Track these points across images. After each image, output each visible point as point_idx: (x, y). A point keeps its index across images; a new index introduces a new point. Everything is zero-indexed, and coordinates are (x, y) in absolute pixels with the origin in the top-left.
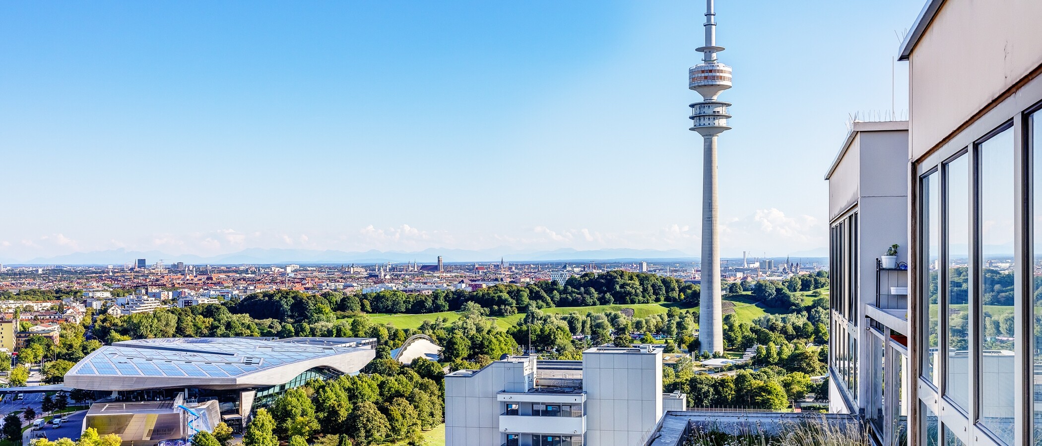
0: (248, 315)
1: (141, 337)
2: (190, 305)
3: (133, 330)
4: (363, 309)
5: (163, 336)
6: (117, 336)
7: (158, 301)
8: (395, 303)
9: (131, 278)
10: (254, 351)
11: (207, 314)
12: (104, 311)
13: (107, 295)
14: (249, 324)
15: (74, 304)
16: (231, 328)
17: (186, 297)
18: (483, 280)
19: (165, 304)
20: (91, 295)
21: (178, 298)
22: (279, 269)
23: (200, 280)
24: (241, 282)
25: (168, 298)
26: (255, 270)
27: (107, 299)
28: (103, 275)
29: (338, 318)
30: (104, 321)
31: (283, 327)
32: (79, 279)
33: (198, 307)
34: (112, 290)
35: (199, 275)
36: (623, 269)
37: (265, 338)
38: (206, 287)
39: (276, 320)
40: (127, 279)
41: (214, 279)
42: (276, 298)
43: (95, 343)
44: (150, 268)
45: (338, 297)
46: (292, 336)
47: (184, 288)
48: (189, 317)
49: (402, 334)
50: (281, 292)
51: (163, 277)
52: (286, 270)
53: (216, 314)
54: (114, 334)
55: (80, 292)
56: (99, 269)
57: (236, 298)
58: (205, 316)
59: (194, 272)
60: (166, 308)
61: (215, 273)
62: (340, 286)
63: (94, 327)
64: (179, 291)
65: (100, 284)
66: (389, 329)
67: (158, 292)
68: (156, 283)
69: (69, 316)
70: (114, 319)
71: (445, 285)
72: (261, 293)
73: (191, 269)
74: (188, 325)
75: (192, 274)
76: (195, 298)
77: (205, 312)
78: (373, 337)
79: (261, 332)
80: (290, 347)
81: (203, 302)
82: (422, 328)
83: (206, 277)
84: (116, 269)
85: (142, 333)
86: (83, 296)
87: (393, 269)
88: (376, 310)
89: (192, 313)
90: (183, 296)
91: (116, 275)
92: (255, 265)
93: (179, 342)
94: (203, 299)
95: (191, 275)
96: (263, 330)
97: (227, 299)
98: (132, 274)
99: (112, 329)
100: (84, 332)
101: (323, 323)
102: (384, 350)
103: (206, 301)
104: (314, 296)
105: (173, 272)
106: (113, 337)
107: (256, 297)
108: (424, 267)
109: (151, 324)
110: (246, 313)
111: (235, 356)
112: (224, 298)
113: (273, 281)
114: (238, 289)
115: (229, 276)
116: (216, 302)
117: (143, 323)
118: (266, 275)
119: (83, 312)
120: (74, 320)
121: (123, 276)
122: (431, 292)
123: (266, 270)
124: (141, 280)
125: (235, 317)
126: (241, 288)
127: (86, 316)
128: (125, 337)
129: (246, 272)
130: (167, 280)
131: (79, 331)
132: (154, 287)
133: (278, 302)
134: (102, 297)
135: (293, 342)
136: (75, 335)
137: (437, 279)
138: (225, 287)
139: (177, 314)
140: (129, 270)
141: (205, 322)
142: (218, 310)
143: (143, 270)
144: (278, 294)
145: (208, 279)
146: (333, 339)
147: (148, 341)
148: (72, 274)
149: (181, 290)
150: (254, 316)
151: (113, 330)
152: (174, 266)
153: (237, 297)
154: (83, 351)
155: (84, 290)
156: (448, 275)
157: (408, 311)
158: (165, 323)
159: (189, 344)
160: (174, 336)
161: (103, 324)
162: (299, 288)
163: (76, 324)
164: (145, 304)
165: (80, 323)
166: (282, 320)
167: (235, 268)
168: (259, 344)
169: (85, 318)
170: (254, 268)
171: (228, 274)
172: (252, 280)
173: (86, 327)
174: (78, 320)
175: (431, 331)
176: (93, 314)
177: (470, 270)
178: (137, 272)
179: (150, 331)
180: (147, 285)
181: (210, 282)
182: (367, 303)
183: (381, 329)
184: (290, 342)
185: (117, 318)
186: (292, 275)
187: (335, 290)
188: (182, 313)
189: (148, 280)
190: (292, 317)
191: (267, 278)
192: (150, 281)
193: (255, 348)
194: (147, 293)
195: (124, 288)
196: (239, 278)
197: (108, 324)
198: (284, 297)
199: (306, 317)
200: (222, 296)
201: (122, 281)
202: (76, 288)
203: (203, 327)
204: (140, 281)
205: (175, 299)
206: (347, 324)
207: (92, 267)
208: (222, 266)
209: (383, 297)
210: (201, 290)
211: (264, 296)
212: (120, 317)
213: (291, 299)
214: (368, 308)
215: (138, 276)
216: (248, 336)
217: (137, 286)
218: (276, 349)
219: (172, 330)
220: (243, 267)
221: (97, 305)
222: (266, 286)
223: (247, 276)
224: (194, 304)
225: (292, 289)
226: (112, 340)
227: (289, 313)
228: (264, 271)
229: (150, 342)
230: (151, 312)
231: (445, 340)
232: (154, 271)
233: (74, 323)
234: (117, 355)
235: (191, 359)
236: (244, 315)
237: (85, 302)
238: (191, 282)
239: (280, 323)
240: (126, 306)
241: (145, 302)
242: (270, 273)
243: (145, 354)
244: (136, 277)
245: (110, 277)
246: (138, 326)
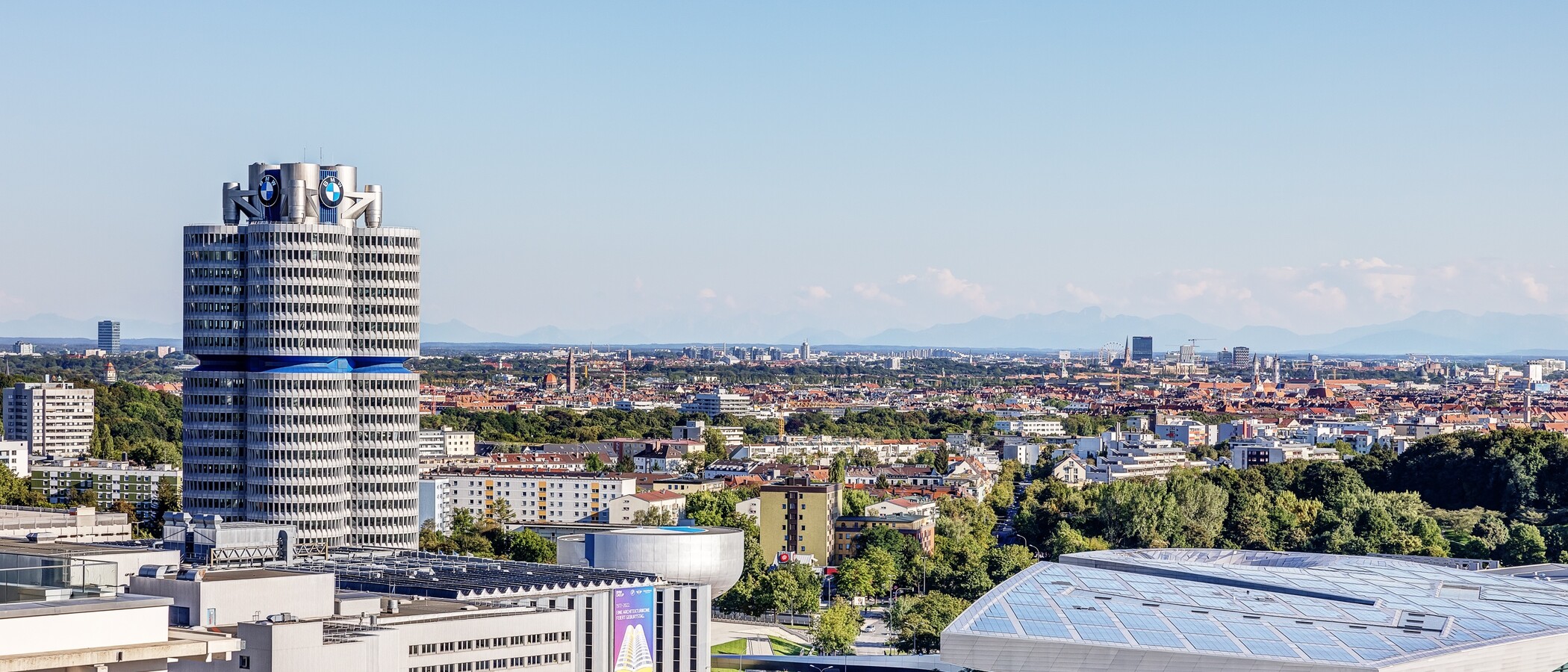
0: (1416, 495)
1: (1134, 542)
2: (1264, 463)
3: (1113, 523)
5: (1191, 542)
6: (1075, 537)
7: (1180, 450)
9: (1114, 387)
10: (1428, 596)
11: (1307, 489)
12: (1043, 471)
13: (1055, 429)
14: (1419, 522)
15: (973, 451)
16: (1369, 529)
17: (1252, 441)
19: (1199, 457)
20: (1014, 427)
21: (1231, 444)
22: (1507, 370)
23: (1292, 395)
24: (1402, 405)
25: (1207, 441)
26: (1442, 372)
27: (1052, 440)
28: (1047, 377)
30: (1044, 496)
31: (1515, 533)
32: (987, 385)
33: (1283, 469)
34: (1065, 415)
35: (1290, 381)
37: (1462, 561)
38: (1306, 416)
39: (1493, 513)
40: (1104, 388)
41: (1329, 394)
42: (1498, 451)
43: (1019, 553)
44: (1164, 362)
46: (1539, 560)
47: (1249, 416)
48: (1258, 495)
50: (1511, 435)
51: (1196, 386)
52: (1527, 373)
53: (1329, 489)
54: (1066, 531)
55: (987, 419)
56: (1036, 361)
57: (1385, 446)
58: (1301, 495)
59: (1277, 374)
60: (1201, 467)
61: (1331, 378)
63: (1019, 513)
64: (1235, 423)
65: (1038, 401)
67: (1180, 424)
68: (1177, 402)
69: (960, 480)
70: (1068, 493)
72: (1454, 435)
73: (1269, 365)
74: (1255, 516)
75: (1273, 378)
76: (1276, 444)
77: (1301, 482)
79: (1452, 545)
80: (1532, 590)
81: (1296, 457)
83: (1307, 387)
84: (1077, 361)
85: (1138, 532)
86: (995, 429)
89: (1266, 484)
90: (1245, 437)
91: (1077, 378)
92: (1441, 357)
93: (1230, 562)
94: (1298, 447)
95: (1267, 381)
96: (1458, 538)
97: (1362, 449)
98: (1119, 375)
99: (1062, 519)
100: (994, 523)
103: (1307, 453)
105: (1222, 372)
106: (1066, 539)
107: (1441, 446)
109: (1161, 508)
110: (1411, 490)
111: (1377, 606)
112: (1354, 447)
113: (1490, 404)
114: (1393, 422)
115: (1368, 388)
116: (1332, 456)
117: (1140, 508)
118: (1472, 387)
119: (994, 472)
120: (971, 492)
121: (1096, 381)
123: (1471, 373)
124: (1138, 391)
125: (1382, 500)
126: (1401, 420)
127: (1000, 481)
128: (1094, 540)
129: (1417, 375)
130: (1205, 393)
131: (983, 519)
132: (1172, 412)
133: (1501, 461)
134: (1041, 433)
135: (1541, 577)
136: (972, 529)
138: (1359, 418)
139: (1229, 486)
140: (1111, 365)
141: (1300, 511)
142: (1336, 480)
143: (1145, 365)
144: (1501, 439)
145: (1312, 393)
147: (1150, 553)
148: (971, 373)
149: (1241, 422)
150: (1433, 499)
151: (1064, 522)
152: (1225, 356)
153: (1389, 444)
154: (989, 571)
155: (999, 414)
158: (1195, 509)
159: (1256, 568)
160: (1218, 545)
161: (1041, 503)
163: (976, 501)
164: (1147, 455)
165: (985, 501)
166: (1511, 514)
167: (1385, 364)
168: (1443, 577)
169: (998, 488)
170: (1438, 366)
171: (1367, 382)
172: (1433, 399)
173: (1000, 511)
174: (980, 490)
176: (1018, 478)
178: (1129, 370)
179: (1157, 529)
180: (1153, 406)
181: (1317, 401)
184: (1531, 577)
185: (1075, 490)
186: (1546, 388)
188: (1241, 483)
189: (1157, 393)
190: (1539, 505)
191: (1473, 396)
192: (1161, 397)
193: (1433, 586)
194: (1152, 427)
195: (1097, 411)
196: (1397, 393)
197: (1054, 505)
198: (1520, 450)
200: (1350, 440)
201: (1092, 393)
202: (979, 410)
203: (1295, 522)
204: (1136, 395)
205: (1223, 444)
207: (1020, 356)
208: (1353, 358)
210: (1294, 423)
211: (1463, 446)
212: (1084, 489)
213: (1538, 456)
215: (1133, 382)
216: (1415, 553)
217: (1128, 409)
218: (1491, 594)
219: (1213, 529)
220: (1407, 364)
221: (1026, 455)
222: (1471, 417)
223: (1419, 387)
224: (1273, 461)
225: (1544, 428)
226: (1062, 549)
227: (1533, 495)
228: (1467, 374)
229: (1157, 557)
230: (1162, 479)
232: (1172, 368)
233: (971, 498)
234: (1072, 588)
235: (1258, 607)
236: (1406, 494)
237: (998, 446)
238: (1268, 401)
239: (1507, 522)
240: (1100, 459)
241: (1147, 450)
242: (1484, 380)
243: (1140, 587)
244: (1127, 384)
245: (1063, 384)
246: (1126, 513)
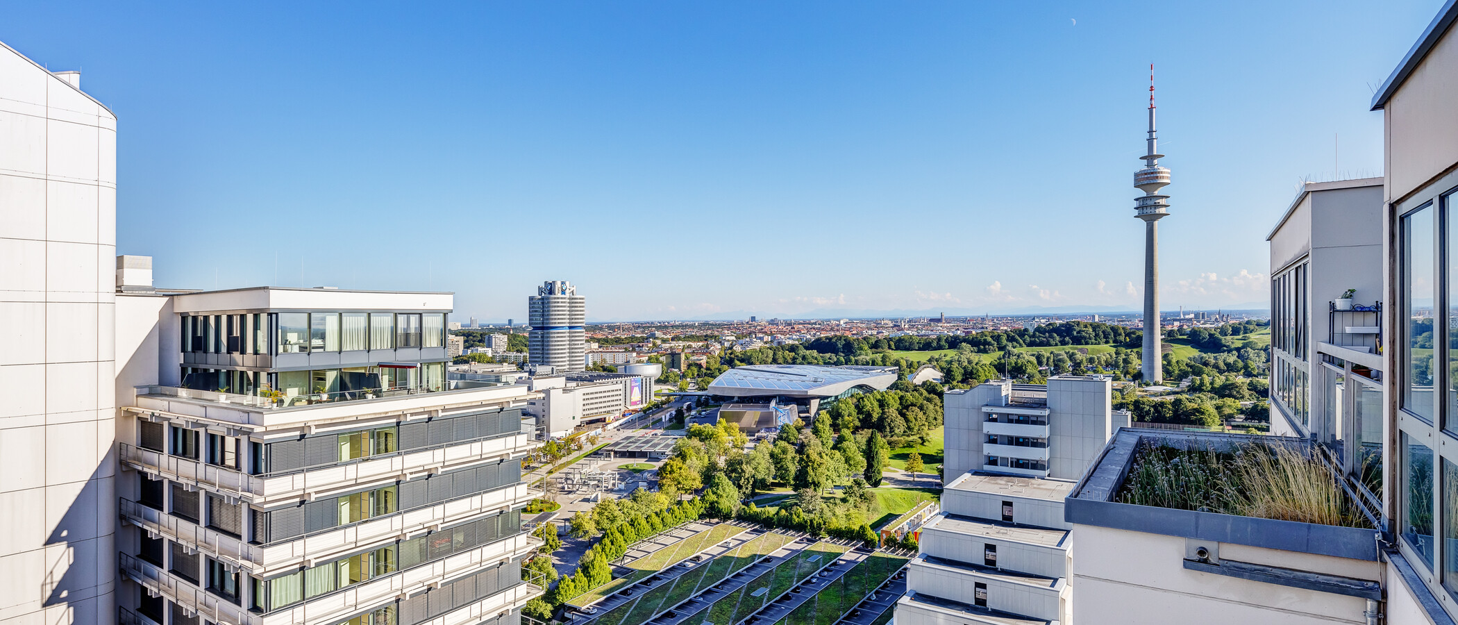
1: (752, 364)
2: (781, 345)
3: (747, 360)
4: (890, 347)
5: (765, 363)
6: (738, 363)
7: (762, 342)
8: (911, 344)
9: (747, 328)
10: (819, 374)
12: (731, 348)
13: (734, 338)
14: (816, 357)
15: (715, 344)
16: (805, 359)
17: (779, 340)
18: (973, 328)
19: (767, 344)
20: (724, 338)
21: (774, 340)
22: (835, 322)
23: (787, 329)
24: (812, 330)
25: (768, 340)
26: (821, 323)
27: (733, 341)
28: (731, 326)
29: (873, 353)
30: (731, 354)
32: (718, 329)
33: (786, 346)
34: (736, 335)
35: (787, 326)
36: (1079, 320)
37: (826, 365)
38: (791, 334)
39: (833, 354)
40: (745, 328)
41: (796, 328)
42: (834, 340)
43: (726, 367)
44: (758, 322)
45: (873, 340)
46: (843, 365)
47: (778, 334)
48: (780, 352)
49: (916, 365)
50: (837, 337)
51: (766, 327)
52: (840, 323)
53: (796, 350)
54: (736, 362)
55: (718, 336)
56: (729, 323)
57: (809, 340)
58: (790, 352)
59: (784, 324)
60: (767, 346)
61: (796, 325)
62: (875, 332)
63: (725, 358)
64: (774, 336)
65: (729, 332)
66: (907, 361)
67: (762, 336)
68: (760, 331)
69: (712, 351)
71: (946, 332)
72: (824, 337)
73: (782, 322)
74: (779, 357)
76: (784, 340)
77: (790, 349)
78: (896, 366)
79: (824, 362)
81: (789, 343)
82: (930, 361)
84: (738, 322)
85: (753, 361)
86: (720, 339)
87: (910, 321)
88: (897, 348)
89: (782, 349)
90: (777, 339)
91: (738, 326)
92: (821, 319)
93: (774, 368)
94: (789, 341)
95: (782, 326)
96: (825, 360)
97: (803, 341)
98: (748, 325)
100: (719, 360)
101: (863, 357)
102: (903, 374)
103: (791, 342)
104: (858, 339)
105: (771, 324)
106: (736, 364)
107: (821, 340)
108: (932, 320)
109: (758, 356)
110: (815, 350)
111: (807, 376)
113: (832, 329)
114: (810, 334)
115: (805, 327)
116: (797, 343)
117: (753, 356)
118: (828, 326)
119: (719, 349)
120: (714, 353)
121: (743, 327)
122: (936, 337)
123: (827, 323)
125: (808, 352)
126: (812, 334)
128: (743, 364)
129: (815, 324)
130: (768, 329)
131: (717, 360)
132: (760, 334)
133: (836, 343)
134: (730, 339)
135: (844, 369)
136: (714, 362)
137: (940, 328)
138: (802, 334)
139: (773, 350)
140: (746, 323)
141: (790, 355)
142: (798, 348)
143: (754, 323)
144: (835, 337)
145: (792, 328)
146: (870, 367)
147: (756, 366)
148: (714, 326)
149: (776, 335)
150: (819, 352)
151: (736, 360)
152: (772, 320)
154: (718, 372)
155: (721, 335)
156: (948, 325)
157: (920, 349)
158: (766, 356)
159: (780, 369)
160: (771, 364)
162: (848, 334)
165: (717, 355)
166: (837, 354)
167: (808, 321)
168: (822, 369)
169: (720, 352)
170: (820, 321)
171: (804, 325)
172: (819, 328)
173: (721, 358)
174: (716, 353)
175: (936, 363)
176: (725, 350)
177: (964, 322)
178: (750, 324)
179: (757, 361)
180: (756, 332)
181: (793, 330)
182: (892, 343)
183: (902, 360)
184: (842, 368)
185: (738, 352)
186: (844, 326)
187: (872, 335)
188: (776, 349)
190: (843, 352)
191: (828, 328)
192: (758, 330)
193: (820, 372)
194: (756, 337)
195: (743, 334)
196: (811, 328)
197: (733, 356)
198: (839, 340)
199: (853, 353)
200: (801, 339)
201: (742, 330)
202: (716, 334)
203: (788, 358)
204: (752, 330)
205: (772, 341)
206: (879, 357)
207: (725, 322)
208: (801, 320)
209: (903, 340)
210: (788, 335)
211: (826, 339)
212: (740, 352)
213: (843, 341)
214: (893, 347)
216: (816, 364)
217: (750, 333)
218: (833, 373)
219: (770, 360)
220: (813, 321)
221: (727, 345)
222: (828, 333)
223: (816, 326)
224: (783, 344)
225: (844, 335)
226: (735, 366)
227: (842, 350)
230: (758, 349)
231: (945, 369)
232: (760, 324)
233: (714, 355)
234: (738, 375)
235: (780, 378)
236: (813, 351)
237: (721, 342)
238: (782, 330)
239: (836, 356)
240: (744, 345)
241: (754, 343)
242: (830, 324)
243: (754, 374)
244: (750, 327)
245: (735, 328)
246: (750, 357)
